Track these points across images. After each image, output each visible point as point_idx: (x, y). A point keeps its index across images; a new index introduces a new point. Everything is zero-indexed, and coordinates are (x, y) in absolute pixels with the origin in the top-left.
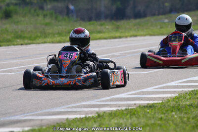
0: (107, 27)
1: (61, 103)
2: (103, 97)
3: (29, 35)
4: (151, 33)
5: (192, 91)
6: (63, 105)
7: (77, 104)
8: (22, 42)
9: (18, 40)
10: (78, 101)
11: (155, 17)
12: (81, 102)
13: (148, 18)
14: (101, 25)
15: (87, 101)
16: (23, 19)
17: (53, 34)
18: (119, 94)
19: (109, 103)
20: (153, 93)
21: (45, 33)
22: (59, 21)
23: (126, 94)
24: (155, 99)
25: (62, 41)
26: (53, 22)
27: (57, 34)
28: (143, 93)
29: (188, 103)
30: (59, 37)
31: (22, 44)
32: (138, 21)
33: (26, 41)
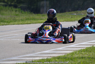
0: (46, 17)
1: (16, 55)
2: (37, 52)
3: (7, 21)
4: (66, 20)
5: (80, 50)
6: (17, 56)
7: (24, 56)
8: (3, 24)
9: (2, 23)
10: (24, 54)
11: (70, 12)
12: (26, 55)
13: (66, 13)
14: (43, 16)
15: (29, 54)
16: (5, 12)
17: (19, 20)
18: (45, 51)
19: (39, 55)
20: (62, 50)
21: (15, 20)
22: (23, 14)
23: (48, 51)
24: (62, 53)
25: (23, 23)
26: (20, 14)
27: (21, 20)
28: (57, 50)
29: (77, 56)
30: (21, 21)
31: (3, 25)
32: (61, 14)
33: (5, 24)
